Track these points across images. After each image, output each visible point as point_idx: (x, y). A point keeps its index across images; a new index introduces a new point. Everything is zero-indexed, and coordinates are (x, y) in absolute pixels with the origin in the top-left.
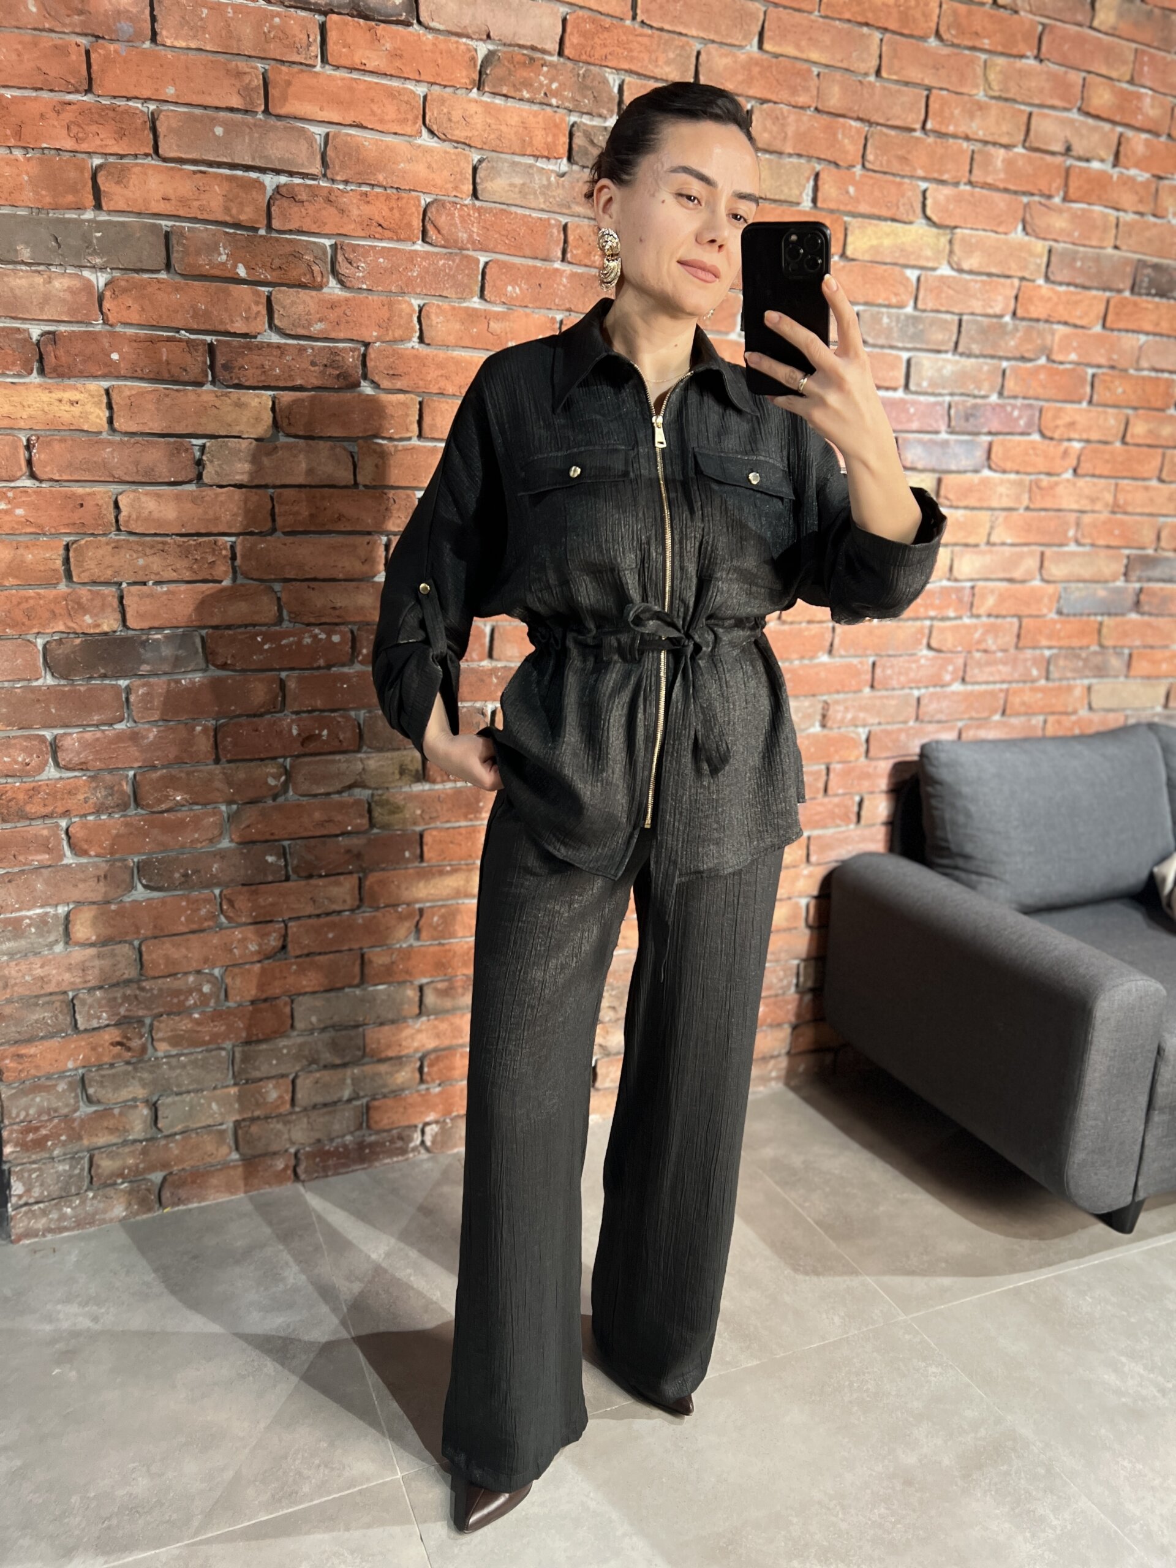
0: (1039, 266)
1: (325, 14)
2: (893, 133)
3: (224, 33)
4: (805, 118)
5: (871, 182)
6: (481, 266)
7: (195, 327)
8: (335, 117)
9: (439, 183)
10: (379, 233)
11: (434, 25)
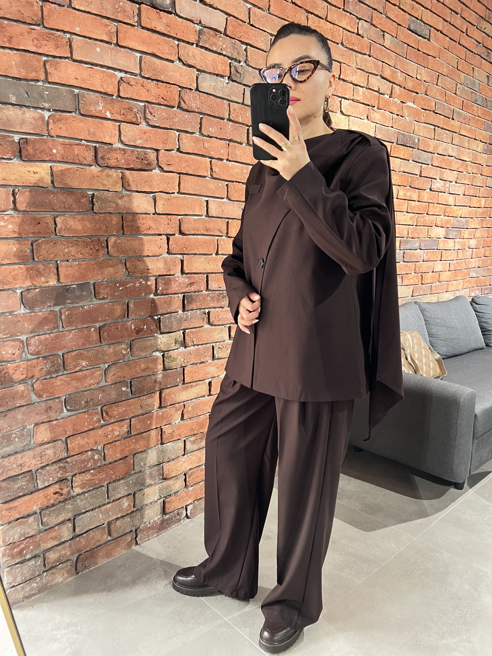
0: (373, 132)
1: (140, 4)
6: (200, 119)
7: (89, 139)
8: (145, 50)
9: (185, 82)
10: (162, 102)
11: (181, 15)
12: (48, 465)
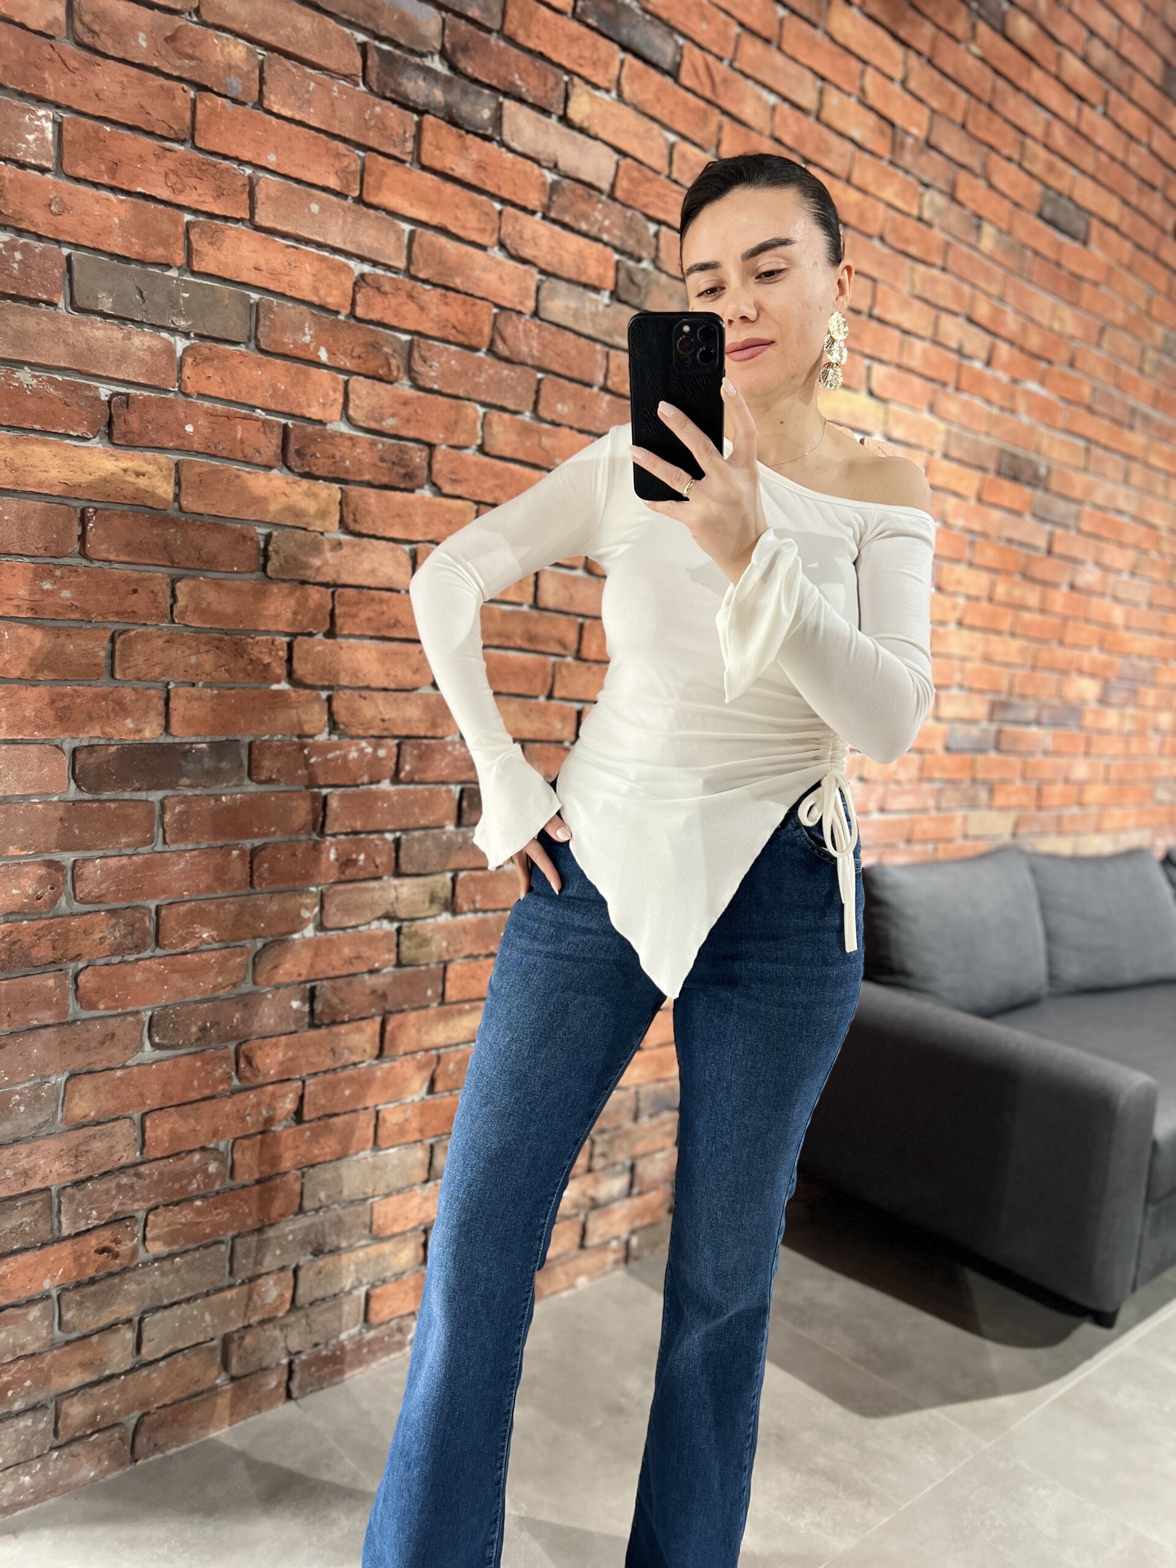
0: (940, 442)
1: (421, 113)
3: (329, 111)
7: (273, 407)
8: (423, 216)
9: (508, 295)
10: (452, 335)
11: (514, 145)
12: (90, 1179)
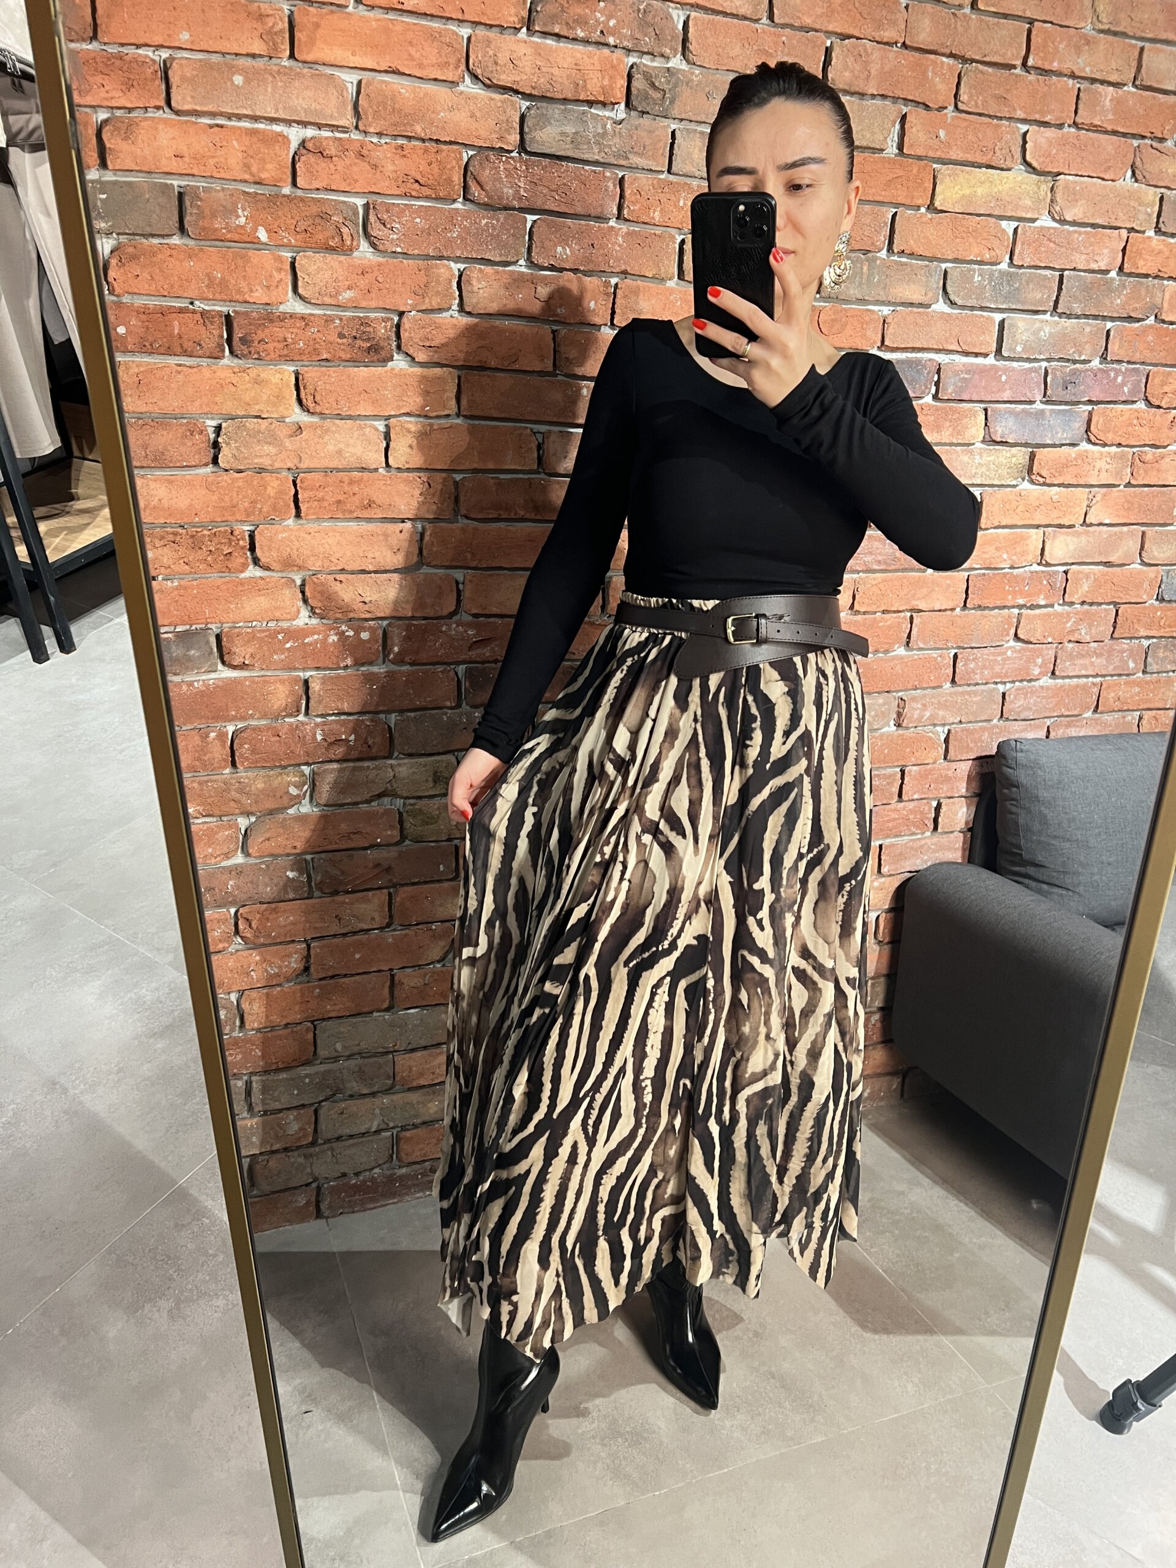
0: (1150, 215)
2: (990, 70)
4: (891, 55)
5: (965, 124)
6: (529, 226)
7: (210, 297)
8: (369, 62)
9: (482, 133)
10: (416, 191)
